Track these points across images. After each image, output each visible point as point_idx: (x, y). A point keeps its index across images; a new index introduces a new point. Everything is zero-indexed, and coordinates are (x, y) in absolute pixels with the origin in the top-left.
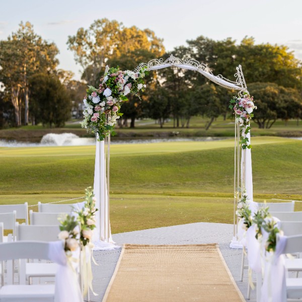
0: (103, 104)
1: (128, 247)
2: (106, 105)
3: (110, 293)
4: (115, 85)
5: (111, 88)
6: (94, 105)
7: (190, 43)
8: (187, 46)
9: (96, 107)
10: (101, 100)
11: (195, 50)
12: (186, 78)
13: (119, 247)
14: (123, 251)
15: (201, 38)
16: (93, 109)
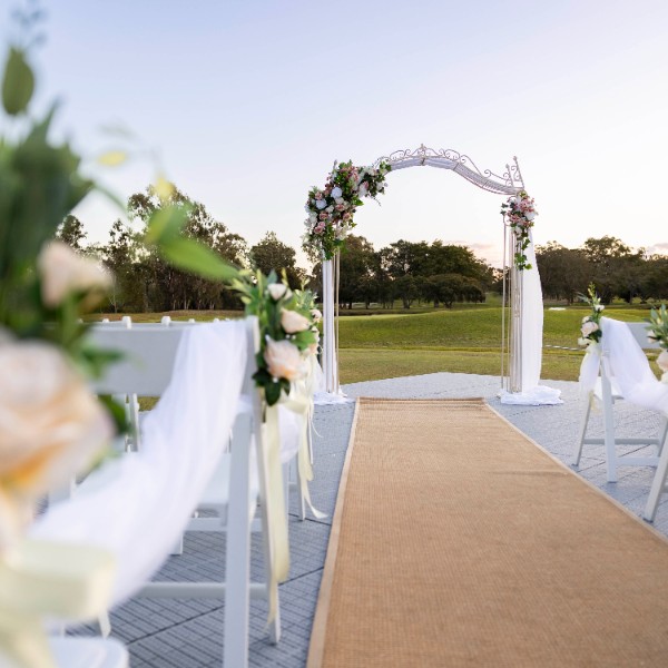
0: (330, 209)
1: (364, 400)
2: (334, 211)
3: (346, 493)
4: (347, 181)
5: (341, 186)
6: (318, 211)
7: (393, 245)
8: (390, 247)
9: (322, 214)
10: (329, 204)
11: (397, 250)
12: (390, 271)
13: (352, 400)
14: (358, 405)
15: (401, 241)
16: (318, 217)
